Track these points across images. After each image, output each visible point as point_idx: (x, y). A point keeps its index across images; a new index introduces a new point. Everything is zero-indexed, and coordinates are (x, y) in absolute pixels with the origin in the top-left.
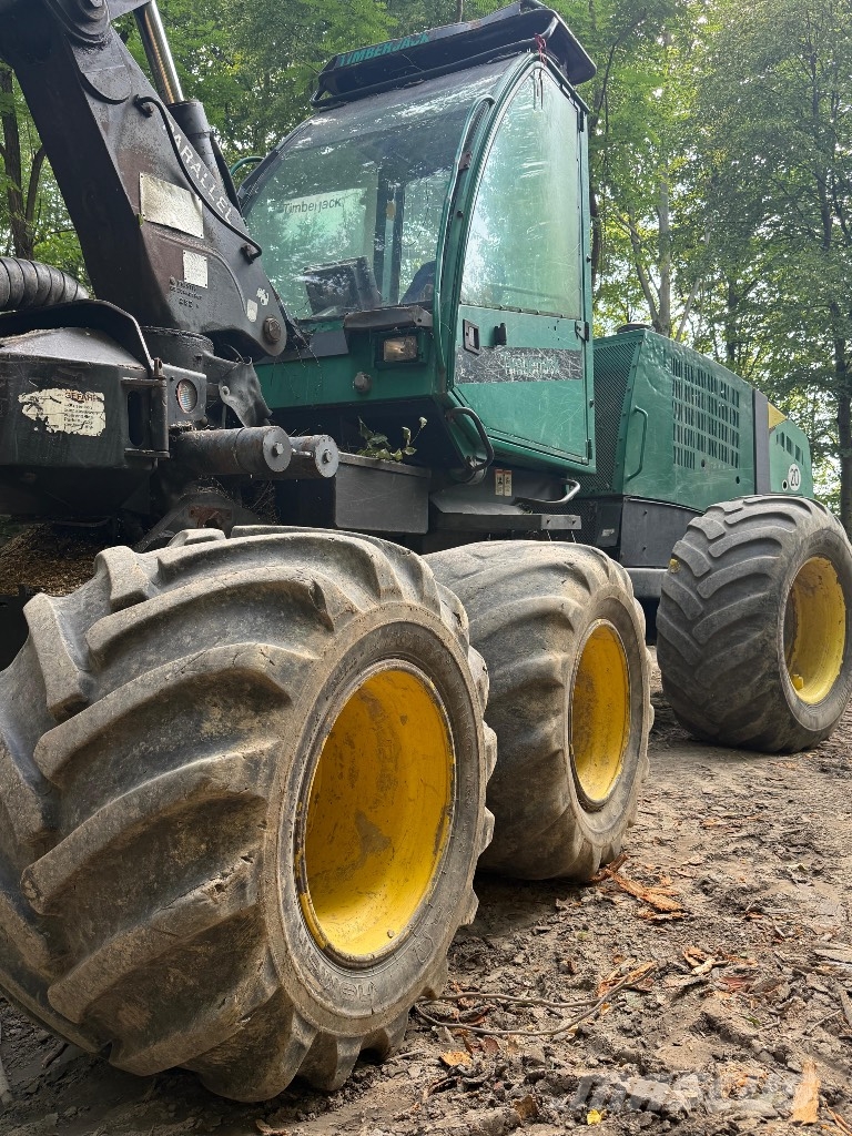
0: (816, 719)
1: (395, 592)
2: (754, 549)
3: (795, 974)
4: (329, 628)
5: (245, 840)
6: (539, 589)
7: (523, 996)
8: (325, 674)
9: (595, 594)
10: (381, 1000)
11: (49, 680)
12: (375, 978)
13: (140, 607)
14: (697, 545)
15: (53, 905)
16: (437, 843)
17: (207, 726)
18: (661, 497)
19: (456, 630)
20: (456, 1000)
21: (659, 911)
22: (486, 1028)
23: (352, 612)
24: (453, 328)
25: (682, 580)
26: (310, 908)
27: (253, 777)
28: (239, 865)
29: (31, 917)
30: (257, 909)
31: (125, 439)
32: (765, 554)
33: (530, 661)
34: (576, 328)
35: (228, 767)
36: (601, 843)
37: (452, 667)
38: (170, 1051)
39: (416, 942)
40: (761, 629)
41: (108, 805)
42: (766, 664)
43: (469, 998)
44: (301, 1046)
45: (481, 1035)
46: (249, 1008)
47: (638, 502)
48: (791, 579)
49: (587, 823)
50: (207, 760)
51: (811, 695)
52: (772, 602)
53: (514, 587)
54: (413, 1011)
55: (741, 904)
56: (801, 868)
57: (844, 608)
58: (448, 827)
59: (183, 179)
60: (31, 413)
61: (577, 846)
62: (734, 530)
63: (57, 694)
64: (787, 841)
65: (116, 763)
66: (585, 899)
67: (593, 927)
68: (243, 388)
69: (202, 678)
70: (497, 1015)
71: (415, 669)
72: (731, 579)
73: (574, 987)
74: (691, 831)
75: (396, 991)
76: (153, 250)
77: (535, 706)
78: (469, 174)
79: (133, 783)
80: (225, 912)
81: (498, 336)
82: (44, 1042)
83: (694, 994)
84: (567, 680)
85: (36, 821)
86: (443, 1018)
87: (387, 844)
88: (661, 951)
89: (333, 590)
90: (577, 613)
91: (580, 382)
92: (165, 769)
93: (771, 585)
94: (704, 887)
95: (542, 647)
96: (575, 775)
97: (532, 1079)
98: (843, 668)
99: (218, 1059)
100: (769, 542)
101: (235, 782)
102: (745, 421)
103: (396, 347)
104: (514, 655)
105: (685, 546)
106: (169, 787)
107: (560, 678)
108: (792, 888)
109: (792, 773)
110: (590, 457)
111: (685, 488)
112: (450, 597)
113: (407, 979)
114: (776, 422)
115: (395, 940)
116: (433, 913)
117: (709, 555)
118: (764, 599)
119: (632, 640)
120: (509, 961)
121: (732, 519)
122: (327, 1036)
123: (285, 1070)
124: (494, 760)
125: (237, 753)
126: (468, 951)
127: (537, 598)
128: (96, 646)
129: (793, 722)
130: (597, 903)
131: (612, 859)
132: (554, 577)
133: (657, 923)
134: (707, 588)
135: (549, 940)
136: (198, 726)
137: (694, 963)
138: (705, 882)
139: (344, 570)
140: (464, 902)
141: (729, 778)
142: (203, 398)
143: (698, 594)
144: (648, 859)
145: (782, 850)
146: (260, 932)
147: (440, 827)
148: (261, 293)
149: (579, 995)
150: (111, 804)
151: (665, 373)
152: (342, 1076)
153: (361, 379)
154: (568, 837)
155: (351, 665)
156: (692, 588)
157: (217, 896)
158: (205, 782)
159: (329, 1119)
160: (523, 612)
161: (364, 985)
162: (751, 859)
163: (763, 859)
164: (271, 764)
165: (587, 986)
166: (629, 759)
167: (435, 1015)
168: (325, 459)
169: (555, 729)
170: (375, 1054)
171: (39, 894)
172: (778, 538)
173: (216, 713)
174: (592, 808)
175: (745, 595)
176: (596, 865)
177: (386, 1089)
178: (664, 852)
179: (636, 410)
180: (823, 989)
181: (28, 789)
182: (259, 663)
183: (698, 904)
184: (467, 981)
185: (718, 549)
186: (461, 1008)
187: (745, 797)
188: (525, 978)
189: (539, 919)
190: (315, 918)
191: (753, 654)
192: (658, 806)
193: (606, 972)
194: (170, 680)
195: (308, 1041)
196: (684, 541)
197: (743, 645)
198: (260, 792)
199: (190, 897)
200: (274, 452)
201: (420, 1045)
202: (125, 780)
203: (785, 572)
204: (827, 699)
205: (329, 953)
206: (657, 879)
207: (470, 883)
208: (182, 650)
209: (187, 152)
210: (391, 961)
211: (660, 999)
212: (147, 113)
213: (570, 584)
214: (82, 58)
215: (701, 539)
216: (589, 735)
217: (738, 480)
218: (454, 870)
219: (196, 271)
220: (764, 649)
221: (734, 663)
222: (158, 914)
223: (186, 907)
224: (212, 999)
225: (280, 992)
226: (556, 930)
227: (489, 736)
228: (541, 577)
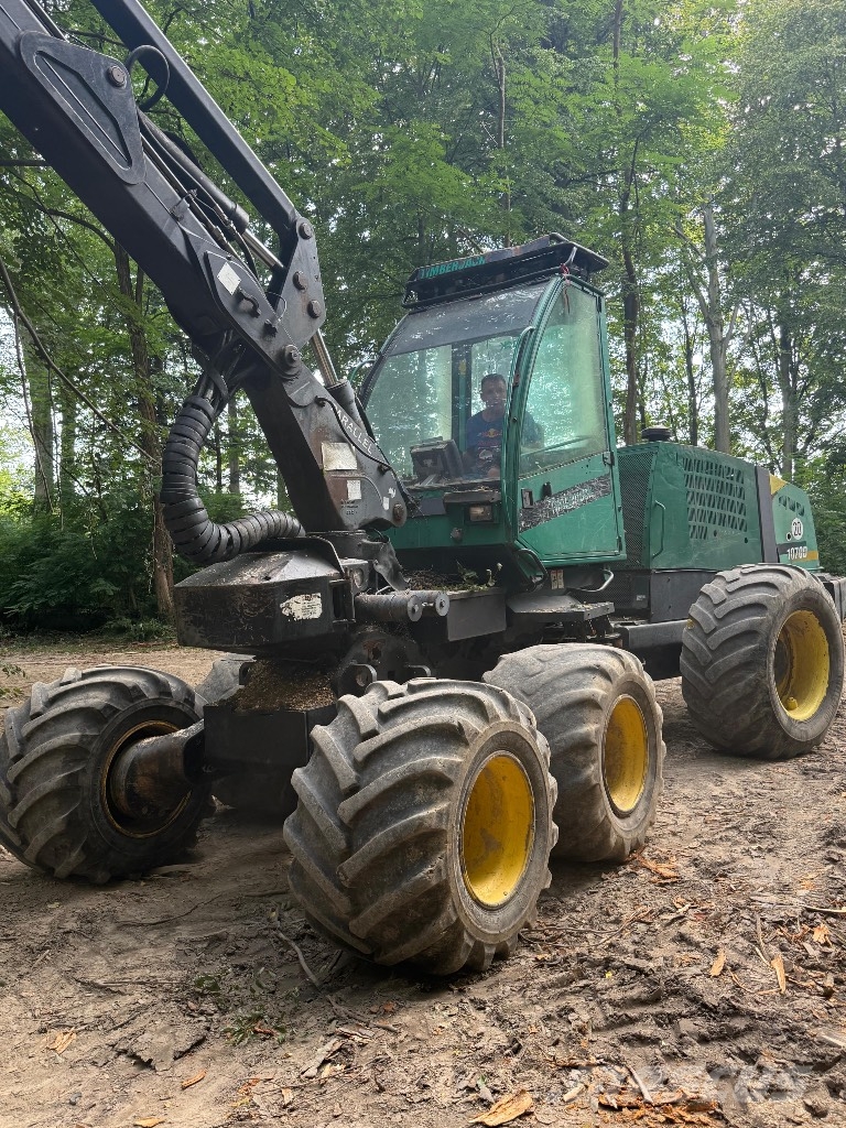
0: (806, 732)
1: (497, 717)
2: (747, 612)
3: (734, 910)
4: (467, 744)
5: (440, 850)
6: (578, 685)
7: (581, 928)
8: (467, 767)
9: (615, 683)
10: (503, 926)
11: (339, 776)
12: (500, 915)
13: (377, 738)
14: (707, 608)
15: (353, 883)
16: (527, 845)
17: (418, 798)
18: (682, 566)
19: (529, 728)
20: (543, 932)
21: (664, 878)
22: (560, 944)
23: (477, 733)
24: (515, 499)
25: (696, 635)
26: (468, 880)
27: (441, 821)
28: (438, 861)
29: (341, 888)
30: (446, 881)
31: (332, 616)
32: (755, 615)
33: (574, 731)
34: (604, 458)
35: (430, 816)
36: (630, 836)
37: (529, 749)
38: (410, 949)
39: (518, 898)
40: (755, 671)
41: (377, 836)
42: (760, 697)
43: (550, 930)
44: (468, 946)
45: (558, 947)
46: (446, 926)
47: (662, 572)
48: (778, 632)
49: (618, 825)
50: (421, 814)
51: (801, 714)
52: (763, 651)
53: (564, 683)
54: (519, 937)
55: (716, 872)
56: (759, 848)
57: (827, 645)
58: (532, 834)
59: (344, 438)
60: (286, 612)
61: (613, 840)
62: (731, 596)
63: (345, 784)
64: (755, 831)
65: (378, 816)
66: (620, 873)
67: (624, 889)
68: (386, 558)
69: (414, 775)
70: (566, 937)
71: (508, 753)
72: (730, 635)
73: (611, 922)
74: (696, 825)
75: (511, 922)
76: (331, 487)
77: (581, 758)
78: (519, 390)
79: (387, 825)
80: (434, 882)
81: (546, 491)
82: (325, 959)
83: (676, 924)
84: (599, 741)
85: (343, 844)
86: (536, 940)
87: (500, 846)
88: (662, 901)
89: (467, 724)
90: (604, 698)
91: (610, 497)
92: (401, 818)
93: (759, 639)
94: (695, 862)
95: (582, 722)
96: (609, 796)
97: (581, 961)
98: (829, 690)
99: (430, 953)
100: (758, 606)
101: (434, 823)
102: (750, 493)
103: (479, 511)
104: (566, 728)
105: (697, 608)
106: (406, 827)
107: (594, 740)
108: (750, 861)
109: (780, 776)
110: (620, 549)
111: (700, 555)
112: (524, 708)
113: (515, 916)
114: (778, 489)
115: (508, 896)
116: (527, 882)
117: (715, 616)
118: (755, 649)
119: (646, 703)
120: (574, 910)
121: (731, 588)
122: (480, 942)
123: (463, 957)
124: (556, 797)
125: (433, 810)
126: (548, 903)
127: (578, 691)
128: (360, 759)
129: (786, 737)
130: (627, 875)
131: (637, 847)
132: (589, 675)
133: (661, 885)
134: (714, 641)
135: (597, 898)
136: (414, 798)
137: (678, 906)
138: (696, 859)
139: (470, 710)
140: (544, 876)
141: (735, 782)
142: (367, 575)
143: (707, 646)
144: (662, 847)
145: (750, 836)
146: (449, 891)
147: (528, 836)
148: (391, 491)
149: (613, 927)
150: (378, 835)
151: (679, 471)
152: (487, 963)
153: (455, 533)
154: (607, 835)
155: (477, 760)
156: (704, 642)
157: (431, 875)
158: (421, 824)
159: (483, 983)
160: (570, 700)
161: (494, 919)
162: (730, 843)
163: (736, 843)
164: (448, 814)
165: (617, 921)
166: (649, 781)
167: (531, 939)
168: (441, 605)
169: (594, 771)
170: (502, 955)
171: (346, 878)
172: (765, 603)
173: (421, 791)
174: (622, 815)
175: (741, 647)
176: (627, 851)
177: (508, 971)
178: (676, 840)
179: (656, 504)
180: (748, 917)
181: (337, 830)
182: (439, 767)
183: (689, 873)
184: (549, 921)
185: (721, 611)
186: (546, 935)
187: (741, 798)
188: (582, 919)
189: (592, 886)
190: (469, 884)
191: (749, 690)
192: (678, 807)
193: (628, 914)
194: (399, 777)
195: (471, 944)
196: (697, 604)
197: (741, 684)
198: (444, 827)
199: (418, 876)
200: (413, 610)
201: (525, 952)
202: (383, 824)
203: (770, 628)
204: (815, 716)
205: (478, 902)
206: (667, 859)
207: (546, 866)
208: (401, 761)
209: (345, 419)
210: (507, 907)
211: (657, 927)
212: (323, 405)
213: (599, 679)
214: (287, 388)
215: (709, 603)
216: (622, 766)
217: (746, 541)
218: (537, 858)
219: (354, 491)
220: (759, 687)
221: (736, 697)
222: (404, 884)
223: (418, 881)
224: (430, 923)
225: (458, 920)
226: (602, 891)
227: (552, 782)
228: (580, 676)
